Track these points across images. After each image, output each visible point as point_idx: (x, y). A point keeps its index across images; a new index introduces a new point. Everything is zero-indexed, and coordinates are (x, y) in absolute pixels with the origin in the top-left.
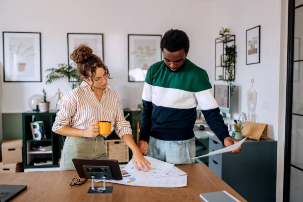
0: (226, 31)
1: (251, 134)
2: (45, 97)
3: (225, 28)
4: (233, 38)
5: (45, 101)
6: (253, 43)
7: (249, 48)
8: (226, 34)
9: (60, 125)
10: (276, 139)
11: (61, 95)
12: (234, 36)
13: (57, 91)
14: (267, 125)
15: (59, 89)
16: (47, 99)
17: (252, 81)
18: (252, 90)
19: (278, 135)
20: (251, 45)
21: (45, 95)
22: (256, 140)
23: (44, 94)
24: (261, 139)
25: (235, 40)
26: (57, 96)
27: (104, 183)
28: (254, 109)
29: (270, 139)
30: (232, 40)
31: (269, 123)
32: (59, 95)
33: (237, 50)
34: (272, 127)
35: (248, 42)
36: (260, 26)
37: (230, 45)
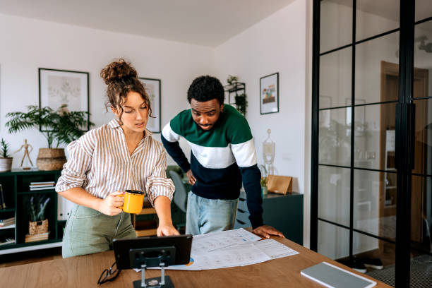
0: (234, 79)
1: (276, 188)
2: (5, 151)
3: (233, 75)
4: (242, 87)
5: (5, 156)
6: (269, 92)
7: (264, 96)
8: (233, 82)
9: (68, 185)
10: (302, 191)
11: (29, 149)
12: (244, 84)
13: (23, 143)
14: (292, 179)
15: (26, 141)
16: (7, 154)
17: (269, 131)
18: (268, 141)
19: (304, 188)
20: (267, 94)
21: (5, 147)
22: (283, 194)
23: (3, 147)
24: (287, 193)
25: (244, 89)
26: (24, 149)
27: (163, 272)
28: (272, 161)
29: (294, 193)
30: (241, 89)
31: (294, 176)
32: (27, 148)
33: (247, 99)
34: (296, 179)
35: (262, 90)
36: (278, 74)
37: (240, 93)
